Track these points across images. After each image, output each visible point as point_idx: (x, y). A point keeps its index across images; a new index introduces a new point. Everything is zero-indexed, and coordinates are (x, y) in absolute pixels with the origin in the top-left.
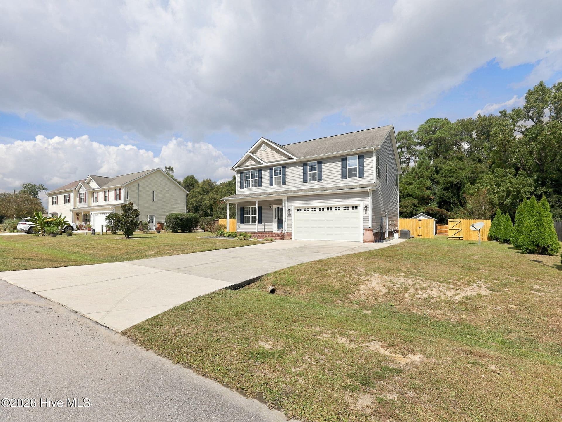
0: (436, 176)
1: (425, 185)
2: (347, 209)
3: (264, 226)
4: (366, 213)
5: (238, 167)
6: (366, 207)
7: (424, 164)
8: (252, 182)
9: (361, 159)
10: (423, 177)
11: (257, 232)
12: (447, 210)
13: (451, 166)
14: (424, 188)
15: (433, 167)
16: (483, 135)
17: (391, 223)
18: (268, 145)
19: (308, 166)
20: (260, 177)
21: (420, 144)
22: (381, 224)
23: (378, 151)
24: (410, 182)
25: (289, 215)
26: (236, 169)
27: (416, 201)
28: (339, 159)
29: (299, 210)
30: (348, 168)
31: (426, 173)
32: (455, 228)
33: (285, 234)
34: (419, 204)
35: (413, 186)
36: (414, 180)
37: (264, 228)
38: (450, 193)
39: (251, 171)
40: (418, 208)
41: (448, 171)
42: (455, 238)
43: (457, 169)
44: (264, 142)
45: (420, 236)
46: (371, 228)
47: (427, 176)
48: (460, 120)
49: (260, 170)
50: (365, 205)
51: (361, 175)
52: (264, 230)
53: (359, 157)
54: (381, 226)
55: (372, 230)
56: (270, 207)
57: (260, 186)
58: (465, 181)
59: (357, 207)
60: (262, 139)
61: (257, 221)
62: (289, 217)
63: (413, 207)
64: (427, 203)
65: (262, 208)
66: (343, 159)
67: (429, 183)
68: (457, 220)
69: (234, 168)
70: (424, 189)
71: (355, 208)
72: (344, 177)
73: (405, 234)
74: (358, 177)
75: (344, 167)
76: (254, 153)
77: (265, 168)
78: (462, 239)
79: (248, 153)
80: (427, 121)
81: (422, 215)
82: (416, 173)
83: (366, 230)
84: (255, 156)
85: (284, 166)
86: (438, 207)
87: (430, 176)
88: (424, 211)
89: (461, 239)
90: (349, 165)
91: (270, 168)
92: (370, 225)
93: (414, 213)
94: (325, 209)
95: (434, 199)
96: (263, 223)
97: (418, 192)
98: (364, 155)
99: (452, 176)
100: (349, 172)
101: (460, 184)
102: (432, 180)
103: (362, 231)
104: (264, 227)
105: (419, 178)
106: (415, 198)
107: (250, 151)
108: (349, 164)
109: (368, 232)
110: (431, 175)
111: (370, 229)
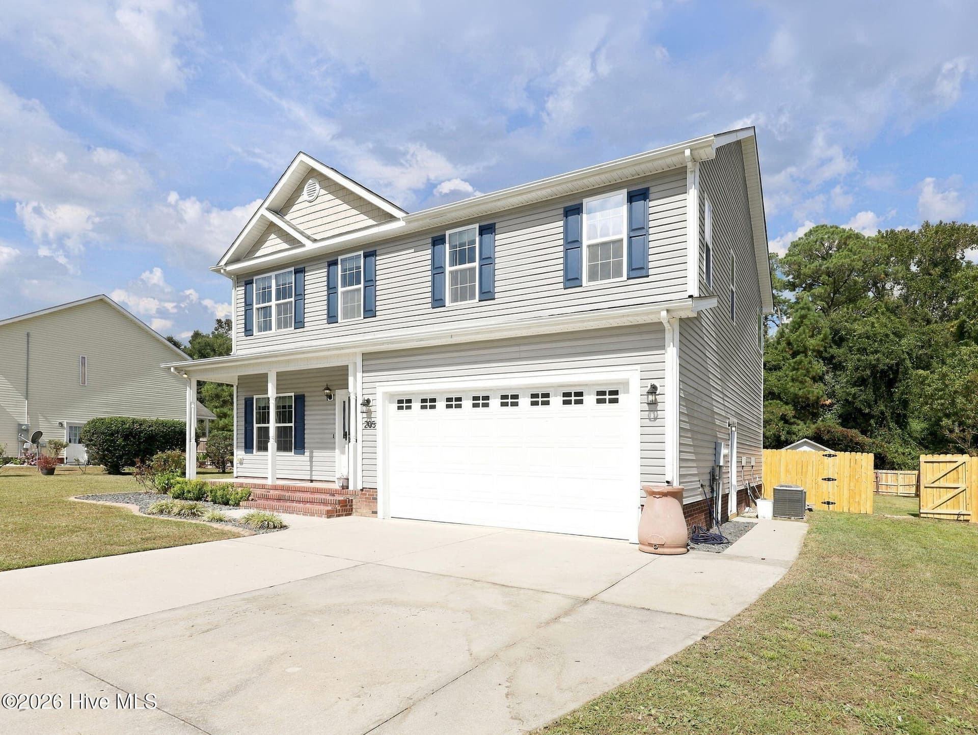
0: (834, 350)
1: (808, 372)
2: (577, 402)
3: (311, 461)
4: (655, 419)
5: (235, 260)
6: (653, 390)
7: (806, 321)
8: (279, 313)
9: (638, 205)
10: (805, 352)
11: (269, 482)
12: (864, 432)
13: (873, 326)
14: (808, 379)
15: (828, 330)
16: (936, 265)
17: (744, 463)
18: (324, 181)
19: (447, 246)
20: (300, 296)
21: (792, 286)
22: (713, 469)
23: (706, 168)
24: (775, 363)
25: (370, 424)
26: (229, 268)
27: (789, 411)
28: (554, 212)
29: (404, 403)
30: (585, 242)
31: (812, 343)
32: (942, 483)
33: (355, 493)
34: (794, 417)
35: (780, 373)
36: (783, 360)
37: (311, 471)
38: (870, 391)
39: (273, 274)
40: (795, 428)
41: (868, 338)
42: (942, 517)
43: (889, 332)
44: (312, 173)
45: (828, 503)
46: (676, 485)
47: (814, 351)
48: (883, 231)
49: (300, 267)
50: (649, 384)
51: (639, 270)
52: (311, 475)
53: (632, 198)
54: (715, 477)
55: (677, 495)
56: (330, 397)
57: (300, 324)
58: (908, 363)
59: (616, 393)
60: (302, 157)
61: (272, 444)
62: (369, 431)
63: (781, 424)
64: (815, 416)
65: (306, 399)
66: (573, 210)
67: (819, 367)
68: (949, 457)
69: (223, 263)
70: (806, 382)
71: (607, 396)
72: (572, 280)
73: (791, 501)
74: (625, 277)
75: (572, 243)
76: (280, 211)
77: (313, 260)
78: (966, 518)
79: (263, 211)
80: (811, 231)
81: (805, 443)
82: (789, 344)
83: (652, 494)
84: (287, 222)
85: (371, 250)
86: (842, 425)
87: (822, 349)
88: (810, 432)
89: (962, 518)
90: (592, 235)
91: (330, 260)
92: (671, 472)
93: (783, 438)
94: (495, 402)
95: (831, 405)
96: (307, 453)
97: (793, 388)
98: (648, 189)
99: (876, 352)
100: (593, 257)
101: (896, 372)
102: (829, 360)
103: (635, 496)
104: (311, 466)
105: (794, 355)
106: (787, 403)
107: (266, 205)
108: (593, 227)
109: (660, 503)
110: (825, 347)
111: (669, 489)
